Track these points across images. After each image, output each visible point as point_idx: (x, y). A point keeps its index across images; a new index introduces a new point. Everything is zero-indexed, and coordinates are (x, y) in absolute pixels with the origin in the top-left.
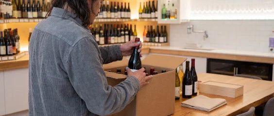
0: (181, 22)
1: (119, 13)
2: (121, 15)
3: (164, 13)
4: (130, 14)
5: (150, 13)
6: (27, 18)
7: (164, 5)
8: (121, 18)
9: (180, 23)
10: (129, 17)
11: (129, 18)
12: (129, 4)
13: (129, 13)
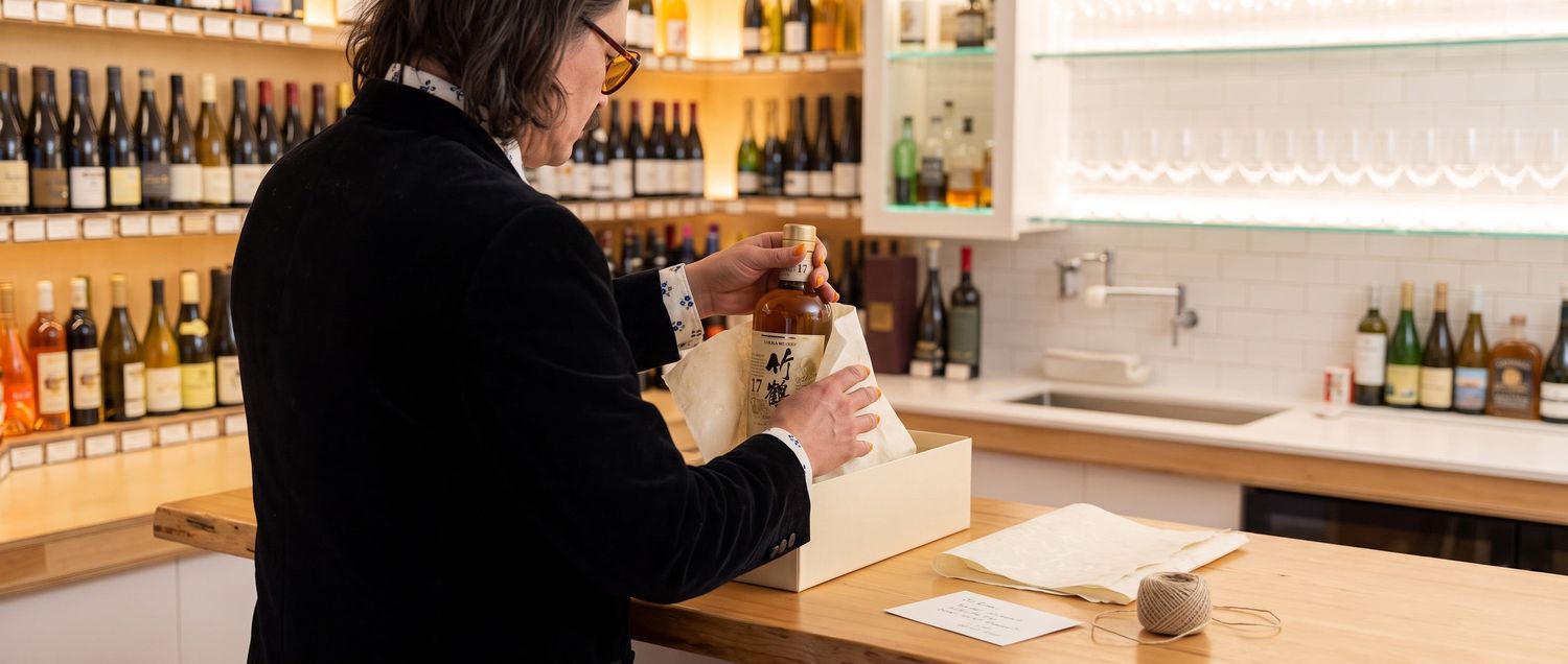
0: (1019, 226)
1: (622, 166)
2: (633, 177)
3: (905, 173)
4: (703, 172)
5: (830, 169)
6: (69, 209)
7: (908, 120)
8: (637, 195)
9: (1014, 236)
10: (696, 189)
11: (701, 196)
12: (693, 107)
13: (695, 164)
